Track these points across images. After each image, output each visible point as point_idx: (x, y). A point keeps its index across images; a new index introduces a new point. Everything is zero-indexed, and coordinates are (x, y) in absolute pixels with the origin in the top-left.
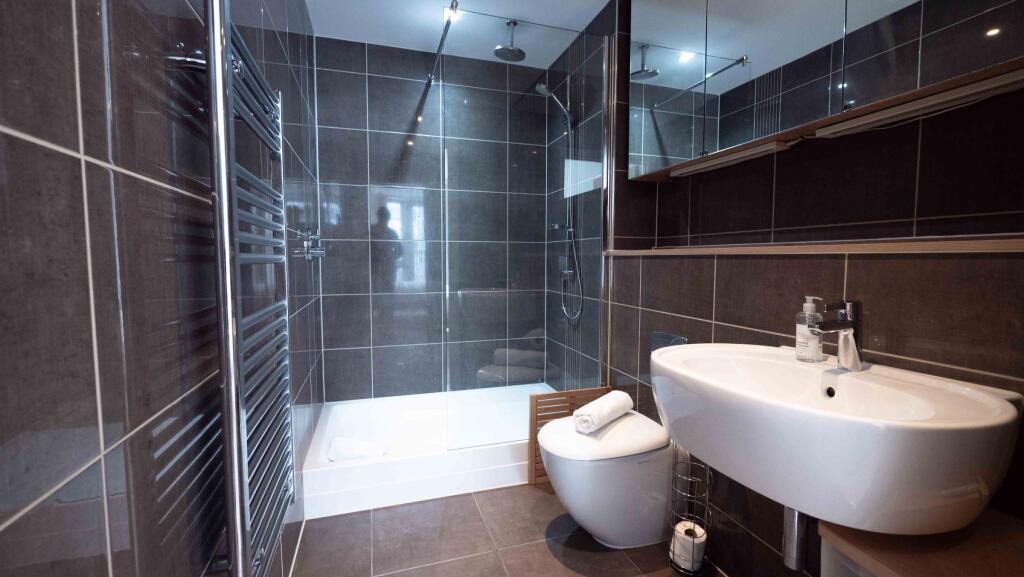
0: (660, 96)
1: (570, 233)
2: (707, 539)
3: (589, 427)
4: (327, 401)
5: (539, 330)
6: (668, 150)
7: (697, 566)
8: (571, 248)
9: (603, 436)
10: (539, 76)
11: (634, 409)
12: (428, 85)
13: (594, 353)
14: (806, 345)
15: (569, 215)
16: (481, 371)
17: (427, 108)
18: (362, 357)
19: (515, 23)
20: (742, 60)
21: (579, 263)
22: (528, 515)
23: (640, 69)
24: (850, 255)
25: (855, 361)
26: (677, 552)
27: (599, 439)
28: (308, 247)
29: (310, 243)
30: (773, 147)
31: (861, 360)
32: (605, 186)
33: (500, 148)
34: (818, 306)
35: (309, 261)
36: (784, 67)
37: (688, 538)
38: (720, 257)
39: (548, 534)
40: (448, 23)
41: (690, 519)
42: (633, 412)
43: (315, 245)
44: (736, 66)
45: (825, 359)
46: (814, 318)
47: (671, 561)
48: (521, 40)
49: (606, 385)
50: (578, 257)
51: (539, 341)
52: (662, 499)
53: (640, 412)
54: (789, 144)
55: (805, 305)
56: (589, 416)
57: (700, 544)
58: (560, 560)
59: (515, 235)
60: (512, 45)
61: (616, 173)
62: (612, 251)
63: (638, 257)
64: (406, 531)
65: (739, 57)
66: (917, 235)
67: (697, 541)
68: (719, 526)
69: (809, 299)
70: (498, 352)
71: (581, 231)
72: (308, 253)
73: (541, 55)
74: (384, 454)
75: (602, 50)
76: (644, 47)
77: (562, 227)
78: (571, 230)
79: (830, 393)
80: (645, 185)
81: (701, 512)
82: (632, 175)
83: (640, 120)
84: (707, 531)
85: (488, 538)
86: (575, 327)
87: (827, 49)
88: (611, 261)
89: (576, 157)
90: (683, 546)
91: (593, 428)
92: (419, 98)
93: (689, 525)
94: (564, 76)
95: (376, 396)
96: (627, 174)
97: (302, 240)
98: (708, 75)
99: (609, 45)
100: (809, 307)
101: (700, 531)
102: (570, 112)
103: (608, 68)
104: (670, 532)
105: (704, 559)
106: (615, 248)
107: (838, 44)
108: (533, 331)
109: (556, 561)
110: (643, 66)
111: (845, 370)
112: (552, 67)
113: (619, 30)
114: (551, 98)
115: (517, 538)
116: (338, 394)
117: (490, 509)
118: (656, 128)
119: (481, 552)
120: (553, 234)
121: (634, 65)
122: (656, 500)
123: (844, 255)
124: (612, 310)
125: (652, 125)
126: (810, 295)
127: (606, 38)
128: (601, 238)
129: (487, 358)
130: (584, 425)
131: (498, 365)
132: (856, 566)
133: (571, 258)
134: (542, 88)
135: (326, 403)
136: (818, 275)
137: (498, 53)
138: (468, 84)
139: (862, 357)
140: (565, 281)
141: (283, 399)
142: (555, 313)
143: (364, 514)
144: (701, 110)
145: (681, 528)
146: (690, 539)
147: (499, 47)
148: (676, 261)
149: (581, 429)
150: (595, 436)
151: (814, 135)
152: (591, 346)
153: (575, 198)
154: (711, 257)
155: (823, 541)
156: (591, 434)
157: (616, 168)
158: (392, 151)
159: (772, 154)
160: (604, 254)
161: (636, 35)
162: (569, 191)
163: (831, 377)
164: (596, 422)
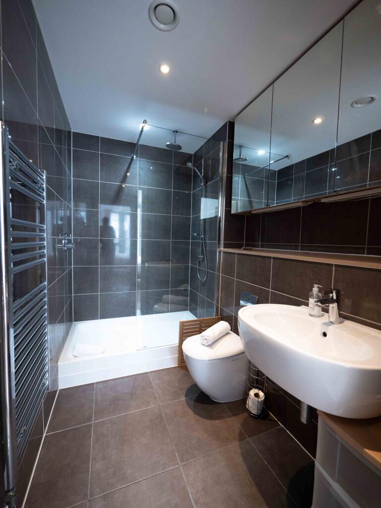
0: (248, 170)
1: (202, 237)
2: (265, 398)
3: (208, 342)
4: (75, 321)
5: (186, 285)
6: (252, 196)
7: (259, 412)
8: (202, 246)
9: (215, 346)
10: (188, 157)
11: (231, 330)
12: (132, 159)
13: (213, 299)
14: (313, 308)
15: (202, 228)
16: (156, 306)
17: (131, 170)
18: (94, 298)
19: (177, 132)
20: (287, 156)
21: (206, 253)
22: (177, 385)
23: (238, 157)
24: (335, 265)
25: (336, 318)
26: (250, 405)
27: (213, 349)
28: (65, 243)
29: (66, 241)
30: (300, 204)
31: (340, 317)
32: (220, 215)
33: (168, 193)
34: (320, 290)
35: (65, 250)
36: (307, 159)
37: (255, 397)
38: (274, 258)
39: (186, 396)
40: (142, 131)
41: (256, 388)
42: (231, 332)
43: (69, 241)
44: (285, 159)
45: (323, 315)
46: (318, 296)
47: (247, 409)
48: (180, 140)
49: (218, 315)
50: (206, 250)
51: (186, 290)
52: (244, 377)
53: (234, 332)
54: (308, 203)
55: (314, 289)
56: (208, 337)
57: (262, 401)
58: (192, 410)
59: (175, 237)
60: (175, 142)
61: (225, 210)
62: (222, 249)
63: (235, 254)
64: (113, 395)
65: (286, 155)
66: (367, 254)
67: (260, 400)
68: (271, 391)
69: (316, 286)
70: (165, 297)
71: (207, 237)
72: (65, 246)
73: (190, 147)
74: (103, 353)
75: (220, 148)
76: (240, 147)
77: (198, 235)
78: (203, 236)
79: (325, 334)
80: (239, 217)
81: (262, 384)
82: (233, 211)
83: (238, 181)
84: (265, 394)
85: (155, 398)
86: (203, 285)
87: (327, 152)
88: (222, 254)
89: (206, 197)
90: (253, 402)
91: (210, 343)
92: (127, 165)
93: (256, 391)
94: (201, 157)
95: (101, 319)
96: (230, 211)
97: (62, 240)
98: (272, 162)
99: (223, 147)
100: (315, 290)
101: (261, 394)
102: (203, 177)
103: (222, 155)
104: (246, 395)
105: (263, 407)
106: (224, 248)
107: (333, 150)
108: (183, 285)
109: (190, 410)
110: (240, 156)
111: (332, 323)
112: (196, 153)
113: (228, 139)
114: (194, 169)
115: (170, 398)
116: (80, 317)
117: (157, 381)
118: (246, 185)
119: (152, 406)
120: (194, 238)
121: (236, 155)
122: (240, 378)
123: (333, 264)
124: (222, 278)
125: (244, 184)
126: (316, 284)
127: (222, 143)
128: (217, 242)
129: (159, 300)
130: (205, 341)
131: (164, 303)
132: (335, 432)
133: (203, 250)
134: (190, 165)
135: (74, 323)
136: (320, 273)
137: (167, 146)
138: (152, 160)
139: (340, 315)
140: (199, 261)
141: (44, 335)
142: (194, 277)
143: (91, 385)
144: (267, 177)
145: (252, 392)
146: (257, 399)
147: (168, 143)
148: (253, 258)
149: (204, 343)
150: (211, 347)
151: (320, 200)
152: (211, 295)
153: (205, 220)
154: (270, 258)
155: (319, 417)
156: (208, 346)
157: (225, 207)
158: (112, 193)
159: (301, 207)
160: (218, 250)
161: (237, 141)
162: (203, 216)
163: (325, 327)
164: (211, 340)
